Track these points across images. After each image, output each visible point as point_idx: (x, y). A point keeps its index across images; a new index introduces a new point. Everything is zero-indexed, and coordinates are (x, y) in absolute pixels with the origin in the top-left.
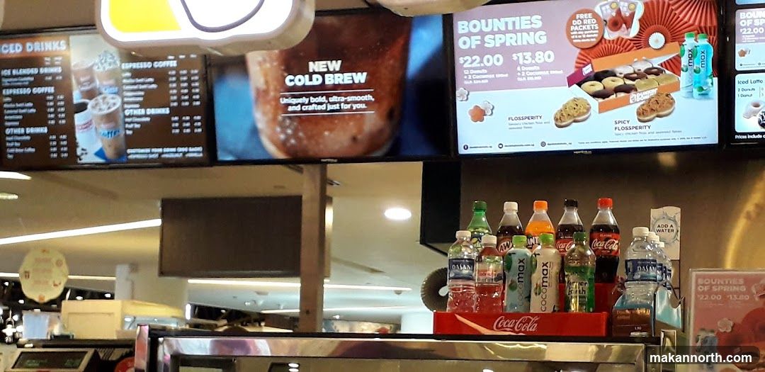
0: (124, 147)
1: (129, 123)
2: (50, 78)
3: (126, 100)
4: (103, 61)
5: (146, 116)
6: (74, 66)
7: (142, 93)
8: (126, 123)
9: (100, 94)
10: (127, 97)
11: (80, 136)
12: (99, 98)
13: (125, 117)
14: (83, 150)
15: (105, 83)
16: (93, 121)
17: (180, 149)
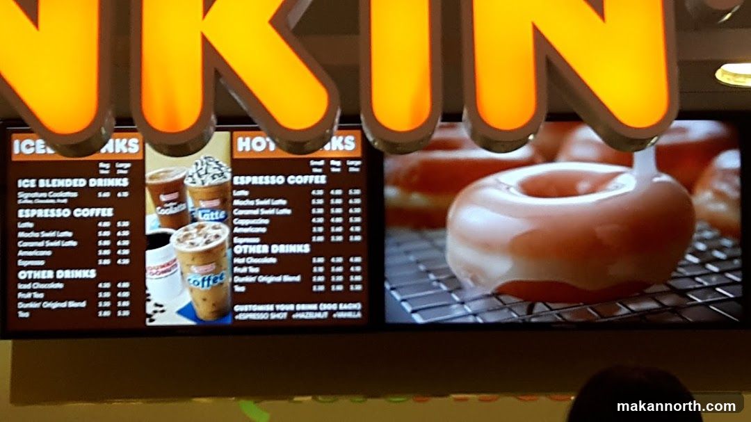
0: (229, 302)
1: (241, 266)
2: (107, 195)
3: (237, 230)
4: (202, 172)
5: (270, 255)
6: (151, 178)
7: (266, 221)
8: (234, 265)
9: (194, 220)
10: (240, 226)
11: (154, 285)
12: (192, 227)
13: (235, 255)
14: (156, 305)
15: (203, 204)
16: (178, 262)
17: (324, 306)
